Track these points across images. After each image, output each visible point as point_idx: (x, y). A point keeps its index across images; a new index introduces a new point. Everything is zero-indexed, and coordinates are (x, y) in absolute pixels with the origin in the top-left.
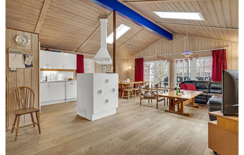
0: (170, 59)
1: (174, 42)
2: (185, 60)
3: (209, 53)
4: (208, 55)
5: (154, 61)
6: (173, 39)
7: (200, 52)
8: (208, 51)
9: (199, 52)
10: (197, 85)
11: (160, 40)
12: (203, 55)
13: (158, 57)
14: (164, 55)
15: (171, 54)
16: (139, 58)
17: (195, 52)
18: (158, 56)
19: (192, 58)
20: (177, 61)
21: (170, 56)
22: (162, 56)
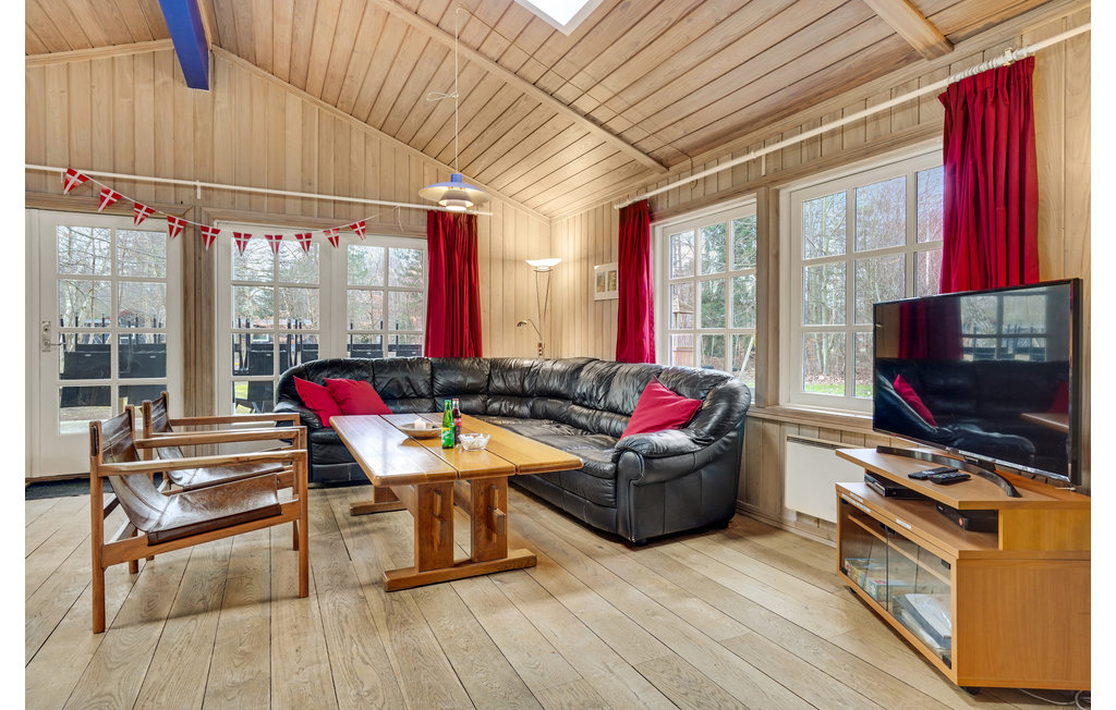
0: (190, 214)
1: (218, 108)
2: (299, 237)
3: (413, 222)
4: (409, 233)
6: (215, 83)
7: (372, 205)
8: (409, 209)
9: (368, 204)
10: (378, 380)
11: (102, 54)
12: (390, 228)
13: (74, 180)
14: (135, 181)
15: (198, 184)
17: (350, 203)
18: (80, 172)
19: (337, 231)
20: (242, 239)
21: (185, 193)
22: (121, 180)
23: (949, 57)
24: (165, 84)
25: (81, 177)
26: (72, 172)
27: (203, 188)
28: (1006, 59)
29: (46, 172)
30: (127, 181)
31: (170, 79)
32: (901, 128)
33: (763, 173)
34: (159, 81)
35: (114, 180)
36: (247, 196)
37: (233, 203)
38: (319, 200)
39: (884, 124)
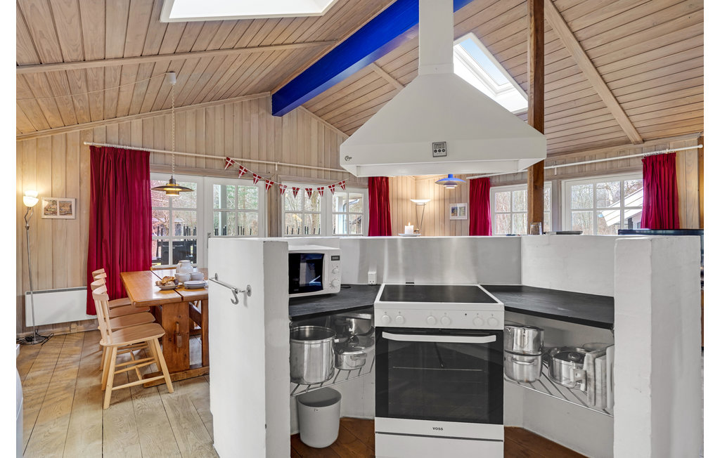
0: (273, 178)
1: (284, 126)
2: (318, 189)
4: (360, 186)
5: (200, 179)
12: (353, 184)
13: (229, 163)
14: (250, 162)
15: (276, 163)
16: (122, 149)
18: (231, 159)
19: (333, 186)
21: (271, 168)
22: (245, 162)
23: (642, 145)
24: (263, 114)
25: (232, 161)
26: (228, 159)
27: (278, 165)
28: (666, 151)
29: (214, 159)
30: (247, 162)
31: (265, 111)
32: (622, 166)
33: (556, 174)
34: (261, 113)
35: (242, 162)
36: (295, 169)
37: (290, 172)
38: (325, 170)
39: (614, 164)
